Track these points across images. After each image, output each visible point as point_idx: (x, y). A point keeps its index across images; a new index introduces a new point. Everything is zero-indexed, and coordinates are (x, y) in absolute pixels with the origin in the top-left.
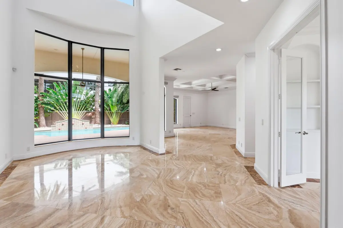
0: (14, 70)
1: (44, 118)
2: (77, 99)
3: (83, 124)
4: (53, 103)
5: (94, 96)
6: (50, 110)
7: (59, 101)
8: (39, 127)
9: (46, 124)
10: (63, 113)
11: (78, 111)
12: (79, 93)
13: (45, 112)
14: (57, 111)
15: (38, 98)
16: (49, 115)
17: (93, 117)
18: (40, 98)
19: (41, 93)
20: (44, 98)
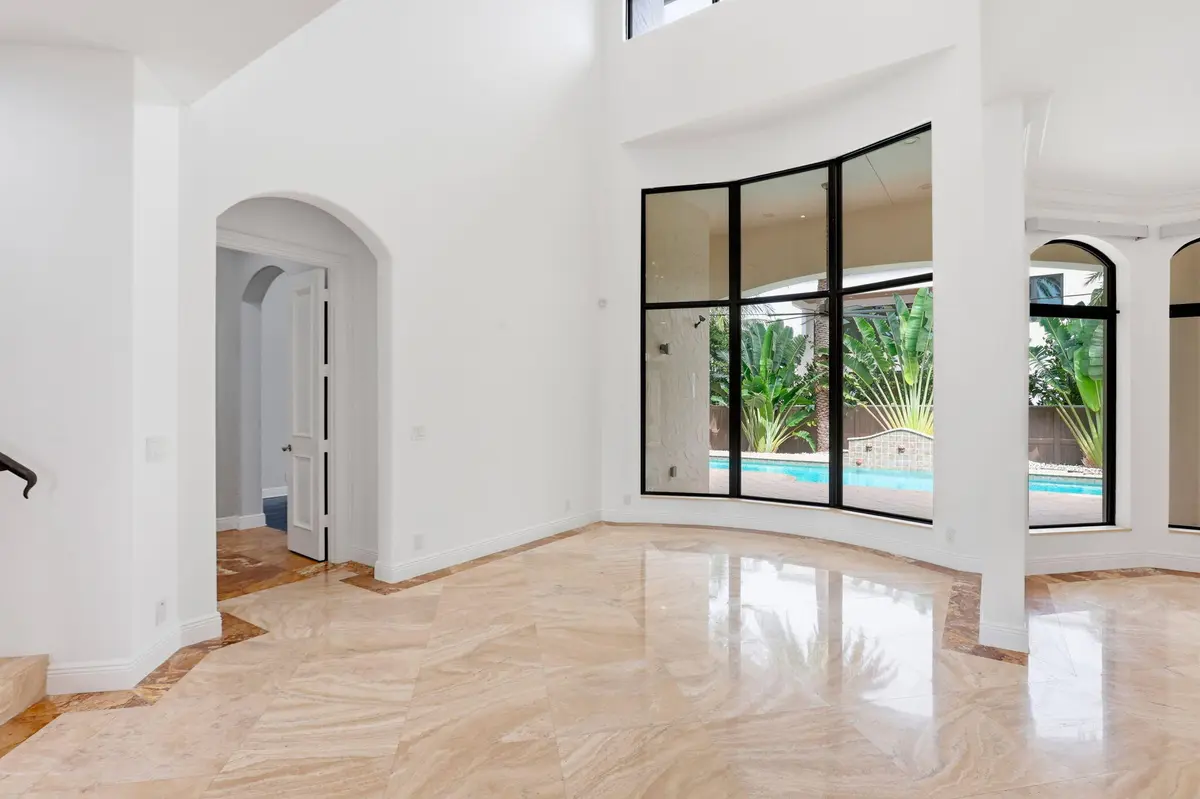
1: (827, 425)
7: (868, 370)
8: (817, 451)
14: (864, 405)
15: (815, 366)
18: (819, 365)
19: (820, 350)
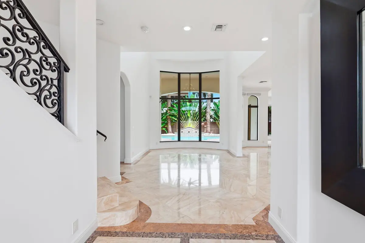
0: (150, 97)
1: (170, 127)
2: (193, 111)
3: (196, 132)
4: (176, 114)
5: (206, 108)
6: (174, 120)
8: (168, 133)
9: (172, 131)
10: (183, 122)
11: (194, 121)
12: (194, 106)
13: (172, 122)
15: (167, 112)
16: (174, 124)
17: (205, 126)
18: (168, 111)
19: (169, 108)
20: (171, 111)
